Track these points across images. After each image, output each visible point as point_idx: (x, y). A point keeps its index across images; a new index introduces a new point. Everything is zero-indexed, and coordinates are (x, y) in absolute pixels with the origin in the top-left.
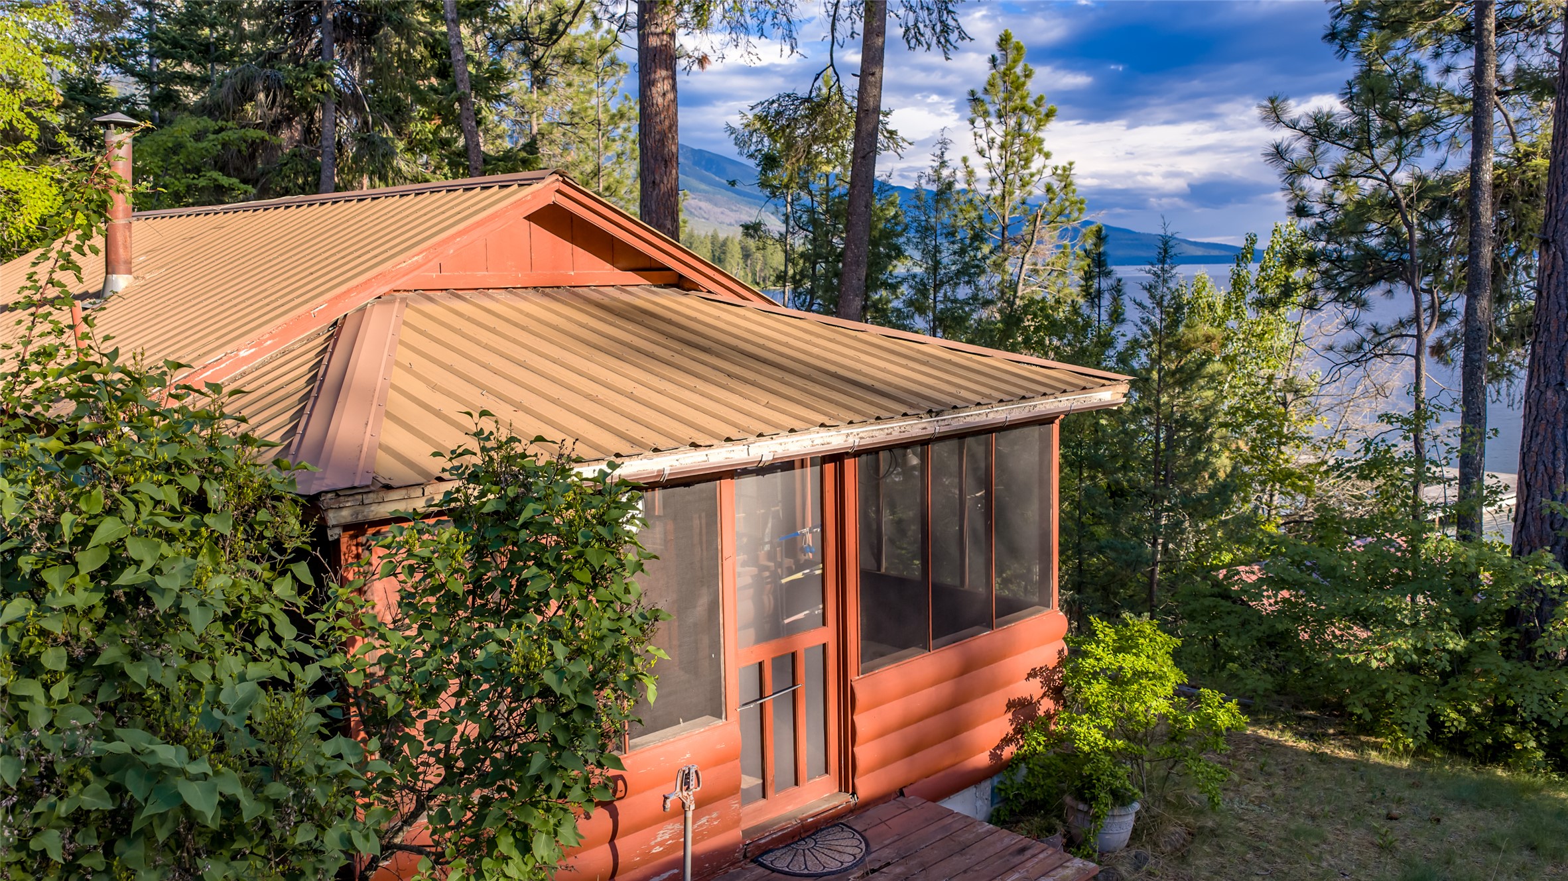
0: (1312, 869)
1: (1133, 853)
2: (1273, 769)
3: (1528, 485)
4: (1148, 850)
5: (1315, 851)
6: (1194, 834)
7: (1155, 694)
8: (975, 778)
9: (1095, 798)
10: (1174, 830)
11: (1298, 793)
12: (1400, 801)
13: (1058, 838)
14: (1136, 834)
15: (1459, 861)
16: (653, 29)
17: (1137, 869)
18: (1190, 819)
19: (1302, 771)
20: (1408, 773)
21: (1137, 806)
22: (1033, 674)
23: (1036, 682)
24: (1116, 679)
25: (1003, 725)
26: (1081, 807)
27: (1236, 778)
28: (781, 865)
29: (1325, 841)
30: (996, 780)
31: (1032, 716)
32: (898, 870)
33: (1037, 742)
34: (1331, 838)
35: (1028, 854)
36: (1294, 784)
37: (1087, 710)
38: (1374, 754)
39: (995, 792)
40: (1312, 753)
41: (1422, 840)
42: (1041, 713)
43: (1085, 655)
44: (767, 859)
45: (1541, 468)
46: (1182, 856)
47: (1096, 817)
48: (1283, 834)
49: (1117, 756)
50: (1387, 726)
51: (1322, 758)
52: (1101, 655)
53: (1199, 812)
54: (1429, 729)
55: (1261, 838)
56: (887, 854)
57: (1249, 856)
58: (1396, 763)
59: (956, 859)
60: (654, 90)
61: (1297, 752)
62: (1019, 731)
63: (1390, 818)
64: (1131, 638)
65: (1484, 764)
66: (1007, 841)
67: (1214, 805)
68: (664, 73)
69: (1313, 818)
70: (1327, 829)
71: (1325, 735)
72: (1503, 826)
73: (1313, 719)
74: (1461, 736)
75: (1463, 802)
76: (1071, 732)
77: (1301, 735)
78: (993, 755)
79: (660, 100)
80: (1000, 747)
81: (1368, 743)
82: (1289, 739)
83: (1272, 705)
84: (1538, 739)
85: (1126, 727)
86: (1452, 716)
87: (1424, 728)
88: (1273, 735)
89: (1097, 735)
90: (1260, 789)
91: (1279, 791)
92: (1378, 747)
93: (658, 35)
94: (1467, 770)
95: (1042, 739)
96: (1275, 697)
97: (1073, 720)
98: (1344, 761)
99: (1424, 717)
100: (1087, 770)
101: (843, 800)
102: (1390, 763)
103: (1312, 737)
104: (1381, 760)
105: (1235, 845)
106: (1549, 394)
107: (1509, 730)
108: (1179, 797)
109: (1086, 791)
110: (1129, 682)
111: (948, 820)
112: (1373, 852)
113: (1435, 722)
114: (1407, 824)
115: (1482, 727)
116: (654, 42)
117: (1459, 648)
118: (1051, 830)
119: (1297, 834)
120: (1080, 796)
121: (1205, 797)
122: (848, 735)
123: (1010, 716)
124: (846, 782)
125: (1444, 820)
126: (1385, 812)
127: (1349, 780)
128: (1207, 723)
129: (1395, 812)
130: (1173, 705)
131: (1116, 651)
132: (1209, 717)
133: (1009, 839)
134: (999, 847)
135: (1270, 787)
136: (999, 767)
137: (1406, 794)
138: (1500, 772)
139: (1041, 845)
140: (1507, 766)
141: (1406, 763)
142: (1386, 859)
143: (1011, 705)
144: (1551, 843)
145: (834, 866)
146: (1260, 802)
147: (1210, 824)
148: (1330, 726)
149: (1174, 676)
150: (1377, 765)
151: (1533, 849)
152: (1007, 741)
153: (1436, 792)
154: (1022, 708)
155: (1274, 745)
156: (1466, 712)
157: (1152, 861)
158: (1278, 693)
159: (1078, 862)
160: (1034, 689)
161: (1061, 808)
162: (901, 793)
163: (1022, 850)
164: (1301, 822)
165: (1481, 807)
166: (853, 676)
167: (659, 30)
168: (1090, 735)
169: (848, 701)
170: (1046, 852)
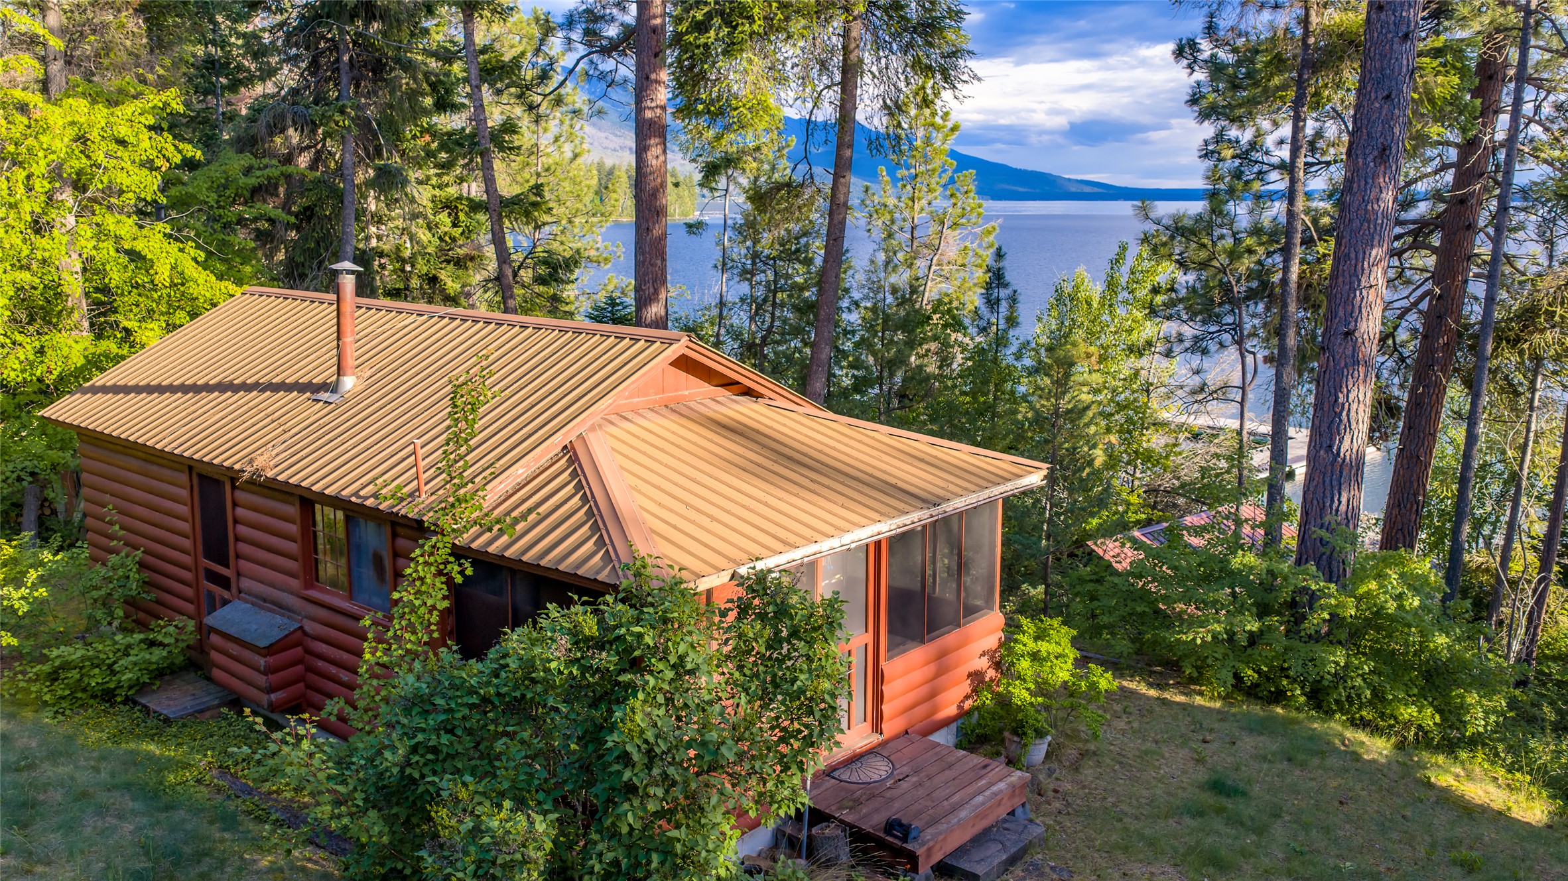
0: (1154, 775)
1: (1047, 766)
2: (1132, 709)
3: (1307, 513)
4: (1055, 765)
5: (1157, 763)
6: (1083, 754)
7: (1061, 668)
8: (946, 723)
9: (1024, 734)
10: (1071, 753)
11: (1147, 726)
12: (1211, 730)
13: (1002, 758)
14: (1048, 755)
15: (1244, 768)
16: (649, 103)
17: (1049, 776)
18: (1080, 745)
19: (1151, 712)
20: (1219, 711)
21: (1049, 738)
22: (983, 654)
23: (985, 659)
24: (1035, 656)
25: (966, 687)
26: (1016, 739)
27: (1108, 717)
28: (844, 777)
29: (1163, 757)
30: (960, 722)
31: (982, 681)
32: (915, 779)
33: (987, 698)
34: (1167, 755)
35: (989, 768)
36: (1145, 720)
37: (1019, 678)
38: (1198, 698)
39: (959, 730)
40: (1158, 698)
41: (1223, 755)
42: (987, 679)
43: (1016, 641)
44: (836, 774)
45: (1315, 502)
46: (1076, 768)
47: (1025, 745)
48: (1137, 753)
49: (1038, 709)
50: (1209, 679)
51: (1164, 702)
52: (1026, 642)
53: (1087, 741)
54: (1234, 682)
55: (1124, 756)
56: (906, 770)
57: (1117, 767)
58: (1212, 705)
59: (947, 772)
60: (649, 154)
61: (1148, 698)
62: (974, 691)
63: (1205, 742)
64: (1045, 629)
65: (1269, 703)
66: (975, 761)
67: (1095, 736)
68: (657, 140)
69: (1156, 742)
70: (1165, 750)
71: (1167, 684)
72: (1272, 745)
73: (1160, 673)
74: (1255, 686)
75: (1251, 730)
76: (1010, 692)
77: (1150, 685)
78: (959, 707)
79: (654, 162)
80: (963, 701)
81: (1194, 690)
82: (1143, 689)
83: (1133, 664)
84: (1302, 688)
85: (1042, 689)
86: (1249, 674)
87: (1231, 681)
88: (1132, 685)
89: (1025, 694)
90: (1123, 724)
91: (1135, 725)
92: (1201, 693)
93: (652, 108)
94: (1256, 709)
95: (989, 696)
96: (1134, 657)
97: (1009, 684)
98: (1178, 704)
99: (1231, 674)
100: (1020, 716)
101: (875, 739)
102: (1208, 704)
103: (1159, 686)
104: (1202, 703)
105: (1108, 761)
106: (1322, 452)
107: (1285, 682)
108: (1073, 730)
109: (1019, 730)
110: (1044, 659)
111: (938, 749)
112: (1191, 764)
113: (1238, 677)
114: (1214, 746)
115: (1268, 679)
116: (649, 114)
117: (1254, 629)
118: (998, 754)
119: (1146, 753)
120: (1015, 732)
121: (1090, 732)
122: (879, 698)
123: (969, 681)
124: (877, 728)
125: (1239, 743)
126: (1201, 738)
127: (1180, 717)
128: (1093, 686)
129: (1208, 738)
130: (1072, 675)
131: (1037, 639)
132: (1094, 683)
133: (976, 760)
134: (971, 765)
135: (1130, 722)
136: (963, 714)
137: (1216, 726)
138: (1279, 710)
139: (996, 763)
140: (1284, 707)
141: (1218, 704)
142: (1200, 768)
143: (970, 675)
144: (1301, 757)
145: (876, 778)
146: (1123, 732)
147: (1093, 748)
148: (1172, 678)
149: (1072, 654)
150: (1201, 707)
151: (1289, 760)
152: (967, 697)
153: (1236, 724)
154: (976, 677)
155: (1133, 693)
156: (1259, 672)
157: (1058, 771)
158: (1136, 653)
159: (1019, 773)
160: (983, 663)
161: (1003, 741)
162: (907, 732)
163: (985, 767)
164: (1149, 745)
165: (1262, 734)
166: (882, 663)
167: (653, 104)
168: (1021, 694)
169: (879, 677)
170: (998, 767)
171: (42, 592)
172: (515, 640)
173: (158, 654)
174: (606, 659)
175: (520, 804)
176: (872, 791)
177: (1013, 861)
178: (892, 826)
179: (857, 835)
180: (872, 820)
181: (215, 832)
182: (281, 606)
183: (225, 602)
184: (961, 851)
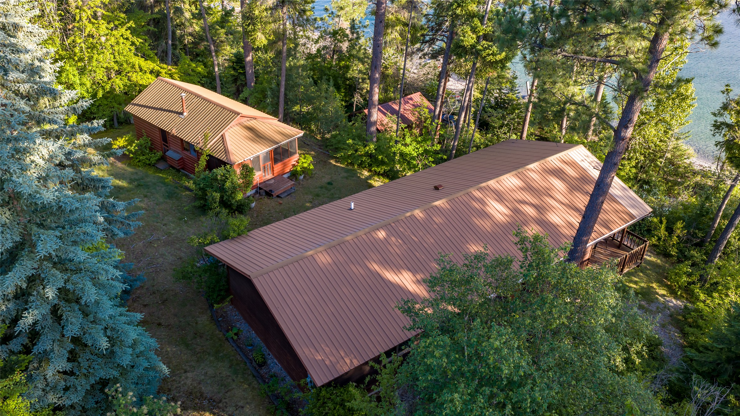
0: (321, 181)
6: (310, 177)
9: (298, 176)
10: (308, 177)
15: (337, 180)
17: (302, 181)
20: (343, 168)
21: (303, 175)
22: (294, 161)
25: (291, 167)
28: (267, 183)
30: (288, 173)
31: (294, 166)
32: (278, 183)
39: (287, 175)
41: (336, 177)
42: (296, 165)
43: (300, 159)
44: (265, 182)
46: (308, 180)
49: (301, 171)
51: (335, 166)
52: (302, 159)
56: (276, 181)
61: (332, 165)
63: (335, 174)
64: (306, 157)
69: (326, 174)
70: (327, 176)
72: (346, 175)
75: (345, 172)
76: (297, 168)
77: (336, 161)
78: (289, 170)
82: (333, 162)
85: (302, 168)
95: (294, 169)
98: (337, 166)
100: (298, 172)
102: (342, 166)
111: (283, 178)
119: (323, 177)
120: (296, 175)
122: (273, 171)
124: (273, 175)
125: (341, 175)
127: (335, 169)
134: (288, 180)
141: (344, 166)
142: (330, 179)
143: (292, 165)
145: (271, 183)
150: (340, 167)
153: (343, 171)
157: (304, 180)
159: (293, 182)
160: (295, 163)
162: (278, 175)
166: (273, 166)
168: (299, 169)
169: (273, 168)
170: (291, 181)
171: (136, 148)
172: (215, 170)
173: (157, 158)
174: (224, 178)
175: (216, 192)
176: (270, 185)
177: (288, 195)
178: (270, 191)
179: (266, 192)
180: (268, 189)
181: (175, 189)
182: (178, 153)
183: (168, 150)
184: (281, 194)
